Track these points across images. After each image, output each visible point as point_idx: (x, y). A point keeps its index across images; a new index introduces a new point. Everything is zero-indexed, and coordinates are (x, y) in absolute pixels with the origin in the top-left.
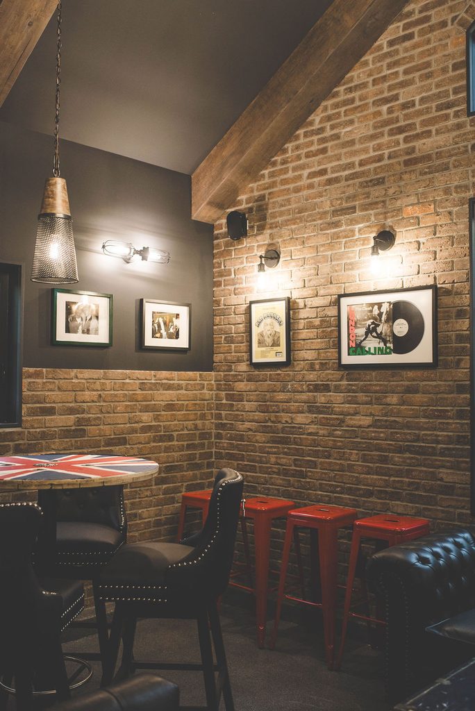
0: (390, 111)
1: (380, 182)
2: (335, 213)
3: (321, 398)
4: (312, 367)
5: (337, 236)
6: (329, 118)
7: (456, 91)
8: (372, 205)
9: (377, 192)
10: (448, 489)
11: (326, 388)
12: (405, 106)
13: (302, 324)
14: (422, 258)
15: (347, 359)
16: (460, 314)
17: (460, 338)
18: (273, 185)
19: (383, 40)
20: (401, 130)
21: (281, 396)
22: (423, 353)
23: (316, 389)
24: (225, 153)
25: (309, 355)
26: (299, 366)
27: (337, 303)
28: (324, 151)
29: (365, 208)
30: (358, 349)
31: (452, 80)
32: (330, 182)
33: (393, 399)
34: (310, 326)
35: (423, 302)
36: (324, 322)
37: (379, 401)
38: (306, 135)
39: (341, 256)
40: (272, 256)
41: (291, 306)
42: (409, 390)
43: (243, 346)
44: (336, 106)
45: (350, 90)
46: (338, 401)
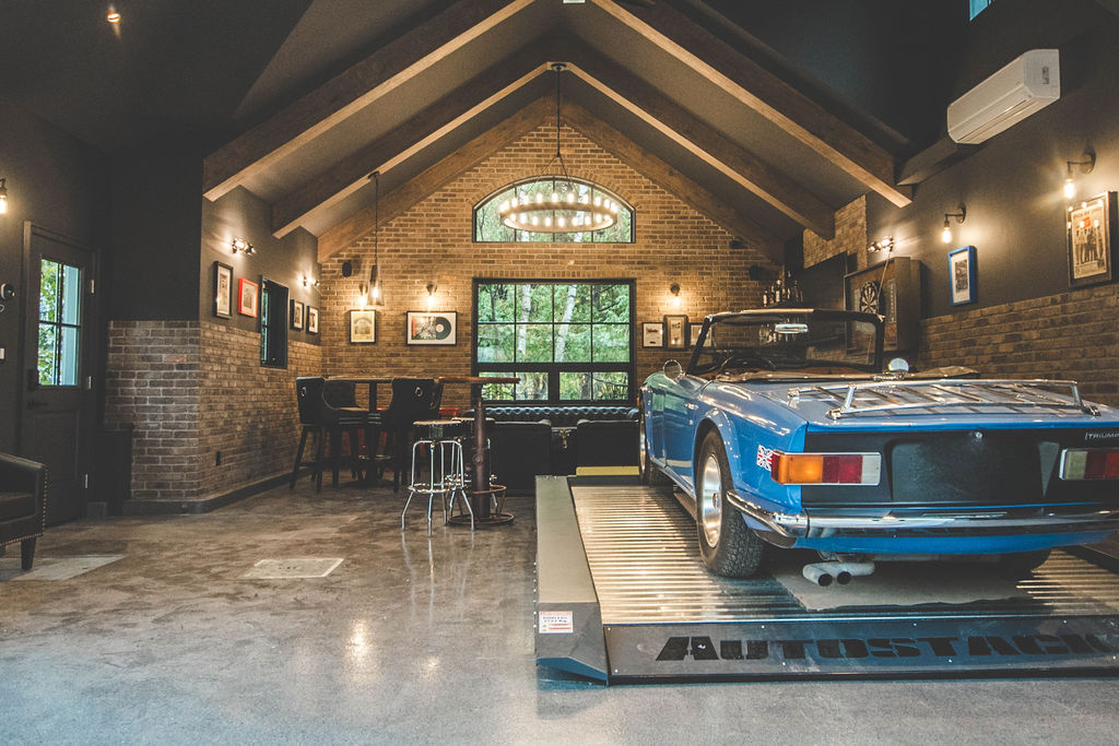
0: (435, 230)
1: (430, 262)
2: (404, 272)
3: (394, 360)
4: (389, 345)
5: (405, 283)
6: (401, 225)
7: (467, 231)
8: (425, 272)
9: (427, 266)
10: (461, 397)
11: (398, 355)
12: (443, 231)
13: (383, 323)
14: (450, 300)
15: (410, 341)
16: (467, 324)
17: (467, 334)
18: (366, 251)
19: (432, 197)
20: (440, 241)
21: (369, 359)
22: (451, 339)
23: (392, 355)
24: (345, 231)
25: (388, 339)
26: (381, 346)
27: (406, 314)
28: (398, 240)
29: (421, 272)
30: (417, 337)
31: (465, 226)
32: (401, 256)
33: (435, 360)
34: (388, 324)
35: (451, 318)
36: (396, 324)
37: (427, 361)
38: (387, 230)
39: (407, 293)
41: (377, 314)
42: (443, 356)
43: (343, 333)
44: (405, 220)
45: (415, 215)
46: (405, 361)
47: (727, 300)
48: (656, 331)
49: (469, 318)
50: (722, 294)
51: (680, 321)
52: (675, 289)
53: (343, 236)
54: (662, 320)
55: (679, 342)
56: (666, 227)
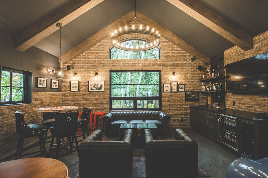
0: (97, 55)
1: (96, 65)
2: (88, 69)
3: (85, 96)
4: (83, 92)
5: (88, 72)
6: (87, 54)
7: (107, 55)
8: (95, 68)
9: (95, 67)
10: (106, 108)
11: (86, 95)
12: (100, 55)
13: (81, 85)
14: (102, 77)
15: (90, 91)
16: (108, 85)
17: (108, 88)
18: (75, 62)
19: (97, 45)
20: (99, 59)
21: (77, 96)
22: (102, 90)
23: (84, 95)
24: (67, 55)
25: (83, 90)
26: (80, 92)
27: (88, 82)
28: (86, 59)
29: (93, 69)
30: (92, 89)
31: (107, 54)
32: (87, 64)
33: (98, 96)
34: (83, 85)
35: (102, 83)
36: (85, 85)
37: (95, 97)
38: (82, 55)
39: (89, 75)
40: (75, 74)
41: (79, 82)
42: (100, 95)
43: (69, 88)
44: (88, 52)
45: (91, 51)
46: (88, 97)
47: (190, 76)
48: (168, 87)
49: (108, 83)
50: (189, 75)
51: (176, 83)
52: (174, 73)
53: (67, 57)
54: (169, 83)
55: (175, 90)
56: (171, 54)
